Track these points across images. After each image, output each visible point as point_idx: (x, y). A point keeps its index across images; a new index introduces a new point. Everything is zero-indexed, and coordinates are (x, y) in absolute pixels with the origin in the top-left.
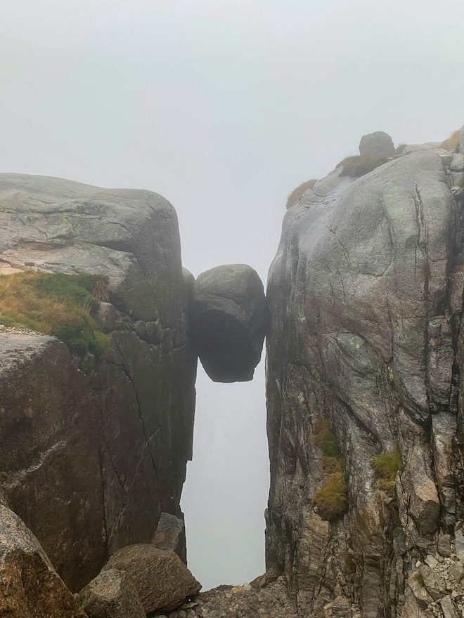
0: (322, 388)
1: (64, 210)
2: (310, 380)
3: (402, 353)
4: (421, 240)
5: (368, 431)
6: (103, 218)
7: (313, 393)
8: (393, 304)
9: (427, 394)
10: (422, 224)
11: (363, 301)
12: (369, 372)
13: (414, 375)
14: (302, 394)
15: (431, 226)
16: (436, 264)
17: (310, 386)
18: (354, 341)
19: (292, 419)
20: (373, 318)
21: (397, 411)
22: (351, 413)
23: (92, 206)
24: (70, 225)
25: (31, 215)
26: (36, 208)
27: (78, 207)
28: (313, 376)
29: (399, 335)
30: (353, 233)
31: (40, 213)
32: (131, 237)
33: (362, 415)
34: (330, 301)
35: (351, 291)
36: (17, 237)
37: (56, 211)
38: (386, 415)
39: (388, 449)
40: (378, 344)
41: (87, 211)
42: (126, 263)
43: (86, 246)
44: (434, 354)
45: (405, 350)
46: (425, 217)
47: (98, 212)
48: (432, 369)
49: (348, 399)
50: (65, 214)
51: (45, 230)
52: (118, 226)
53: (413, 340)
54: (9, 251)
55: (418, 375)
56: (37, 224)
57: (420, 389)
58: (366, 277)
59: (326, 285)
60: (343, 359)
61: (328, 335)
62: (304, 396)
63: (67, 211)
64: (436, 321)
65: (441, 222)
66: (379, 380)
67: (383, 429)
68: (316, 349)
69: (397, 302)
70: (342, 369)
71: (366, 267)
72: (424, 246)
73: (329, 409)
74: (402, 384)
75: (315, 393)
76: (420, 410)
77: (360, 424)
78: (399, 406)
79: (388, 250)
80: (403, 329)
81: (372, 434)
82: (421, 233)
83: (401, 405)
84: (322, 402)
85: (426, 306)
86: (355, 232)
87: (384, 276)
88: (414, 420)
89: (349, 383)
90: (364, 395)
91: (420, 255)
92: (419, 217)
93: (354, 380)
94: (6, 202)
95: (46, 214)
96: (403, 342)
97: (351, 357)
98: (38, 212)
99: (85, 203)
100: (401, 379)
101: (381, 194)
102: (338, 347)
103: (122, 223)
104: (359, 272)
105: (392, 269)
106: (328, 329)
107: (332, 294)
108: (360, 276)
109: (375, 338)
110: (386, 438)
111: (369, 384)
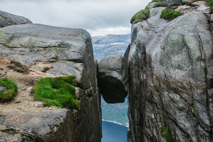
0: (163, 113)
1: (52, 46)
2: (156, 109)
3: (197, 103)
4: (203, 58)
5: (185, 133)
6: (70, 49)
7: (158, 115)
8: (192, 83)
9: (209, 120)
10: (203, 51)
11: (179, 81)
12: (183, 109)
13: (203, 112)
14: (153, 114)
15: (206, 52)
16: (209, 68)
17: (157, 112)
18: (176, 97)
19: (149, 124)
20: (183, 88)
21: (197, 125)
22: (177, 124)
23: (64, 44)
24: (56, 53)
25: (38, 49)
26: (40, 45)
27: (58, 45)
28: (158, 108)
29: (196, 96)
30: (172, 51)
31: (42, 47)
32: (82, 57)
33: (182, 126)
34: (165, 79)
35: (174, 76)
36: (35, 59)
37: (49, 47)
38: (192, 126)
39: (194, 140)
40: (187, 98)
41: (62, 46)
42: (81, 68)
43: (64, 61)
44: (211, 104)
45: (199, 102)
46: (204, 48)
47: (67, 46)
48: (211, 110)
49: (175, 119)
50: (53, 48)
51: (45, 55)
52: (76, 53)
53: (202, 98)
54: (33, 66)
55: (205, 112)
56: (42, 52)
57: (206, 118)
58: (179, 70)
59: (162, 72)
60: (172, 104)
61: (164, 93)
62: (154, 116)
63: (54, 47)
64: (211, 91)
65: (210, 51)
66: (187, 112)
67: (191, 132)
68: (159, 97)
69: (194, 82)
70: (172, 107)
71: (179, 66)
72: (204, 60)
73: (166, 122)
74: (198, 115)
75: (159, 115)
76: (207, 126)
77: (181, 129)
78: (197, 123)
79: (188, 60)
80: (197, 93)
81: (187, 134)
82: (203, 55)
83: (198, 123)
84: (163, 119)
85: (207, 84)
86: (173, 51)
87: (187, 71)
88: (205, 130)
89: (175, 113)
90: (182, 118)
91: (203, 64)
92: (201, 48)
93: (177, 112)
94: (27, 43)
95: (45, 48)
96: (197, 99)
97: (175, 103)
98: (41, 47)
99: (61, 43)
100: (198, 114)
101: (183, 36)
102: (170, 99)
103: (78, 51)
104: (176, 68)
105: (191, 68)
106: (164, 90)
107: (165, 76)
108: (177, 70)
109: (185, 96)
110: (192, 136)
111: (184, 113)
